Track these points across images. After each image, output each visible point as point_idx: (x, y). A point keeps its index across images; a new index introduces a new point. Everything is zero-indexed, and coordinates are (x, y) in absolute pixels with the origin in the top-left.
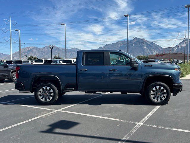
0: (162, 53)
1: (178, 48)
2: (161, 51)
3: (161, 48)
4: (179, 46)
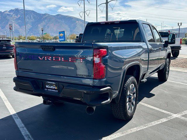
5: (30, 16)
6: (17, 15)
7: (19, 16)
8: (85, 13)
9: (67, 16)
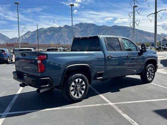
0: (9, 42)
1: (22, 39)
2: (8, 40)
3: (8, 38)
4: (24, 37)
5: (91, 28)
6: (81, 28)
7: (82, 29)
8: (135, 23)
9: (122, 26)
